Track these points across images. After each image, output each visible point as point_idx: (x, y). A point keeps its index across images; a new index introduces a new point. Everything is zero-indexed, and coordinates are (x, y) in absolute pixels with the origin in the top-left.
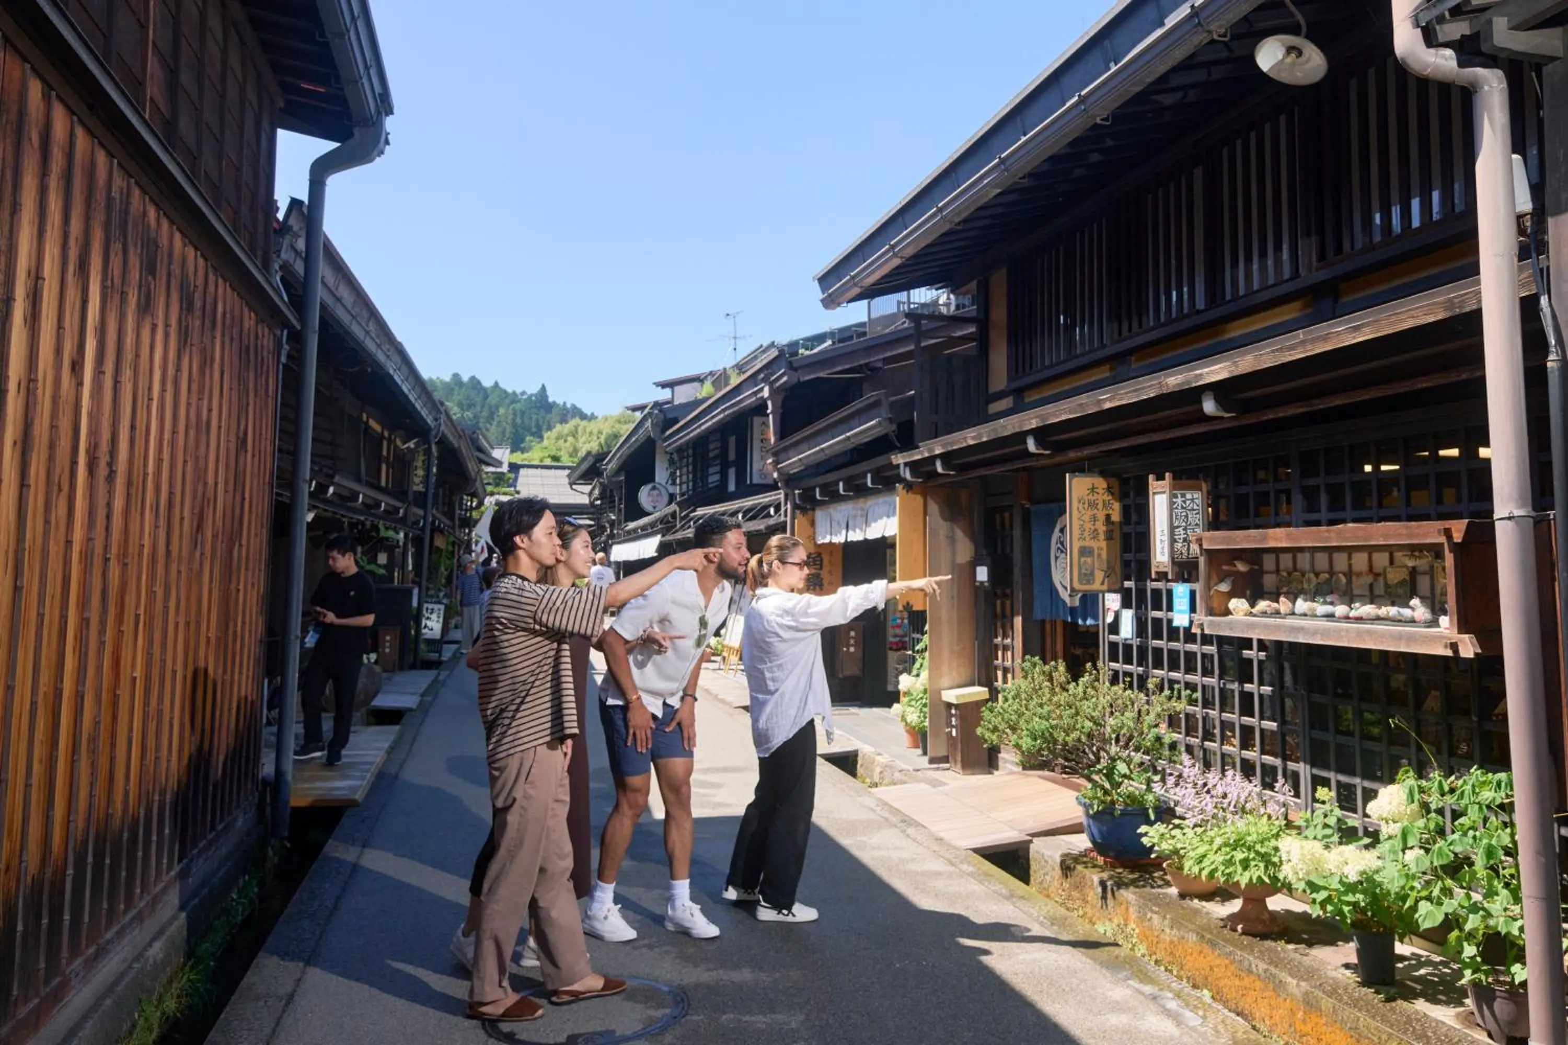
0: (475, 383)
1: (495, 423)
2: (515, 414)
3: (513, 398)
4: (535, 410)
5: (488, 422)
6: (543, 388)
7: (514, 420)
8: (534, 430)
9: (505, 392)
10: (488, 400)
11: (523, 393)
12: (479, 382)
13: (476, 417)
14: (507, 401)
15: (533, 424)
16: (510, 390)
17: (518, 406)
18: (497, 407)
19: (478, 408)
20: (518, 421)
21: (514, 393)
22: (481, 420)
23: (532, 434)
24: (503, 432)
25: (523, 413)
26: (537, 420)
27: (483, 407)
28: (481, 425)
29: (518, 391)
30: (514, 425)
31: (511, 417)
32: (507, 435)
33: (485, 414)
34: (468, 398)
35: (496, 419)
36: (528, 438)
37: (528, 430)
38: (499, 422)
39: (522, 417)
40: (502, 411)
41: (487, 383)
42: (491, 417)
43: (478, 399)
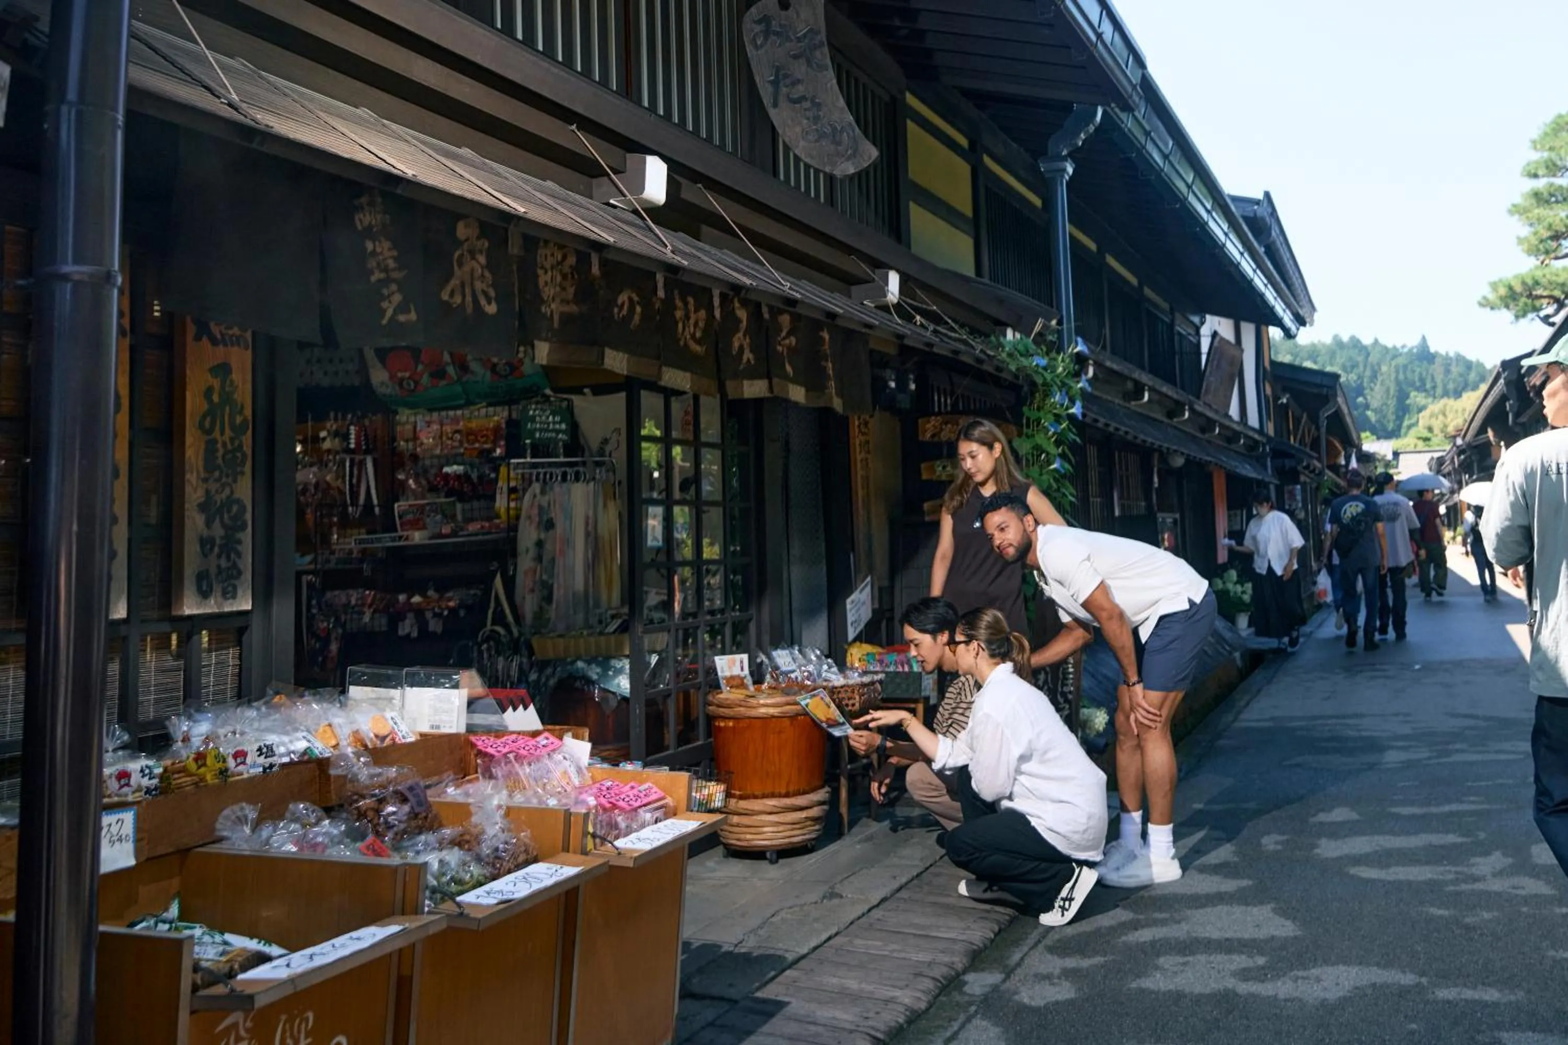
0: (1355, 343)
1: (1379, 383)
2: (1397, 372)
3: (1394, 353)
4: (1417, 363)
5: (1372, 381)
6: (1424, 338)
7: (1397, 378)
8: (1418, 384)
9: (1386, 348)
10: (1370, 359)
11: (1403, 347)
12: (1358, 341)
13: (1360, 377)
14: (1388, 357)
15: (1417, 379)
16: (1390, 345)
17: (1401, 361)
18: (1379, 365)
19: (1361, 368)
20: (1401, 377)
21: (1395, 348)
22: (1365, 380)
23: (1417, 389)
24: (1388, 390)
25: (1405, 367)
26: (1421, 374)
27: (1365, 366)
28: (1365, 384)
29: (1399, 345)
30: (1398, 382)
31: (1393, 376)
32: (1392, 392)
33: (1368, 373)
34: (1351, 359)
35: (1380, 378)
36: (1413, 394)
37: (1412, 385)
38: (1382, 381)
39: (1404, 373)
40: (1384, 368)
41: (1367, 341)
42: (1374, 377)
43: (1360, 359)
